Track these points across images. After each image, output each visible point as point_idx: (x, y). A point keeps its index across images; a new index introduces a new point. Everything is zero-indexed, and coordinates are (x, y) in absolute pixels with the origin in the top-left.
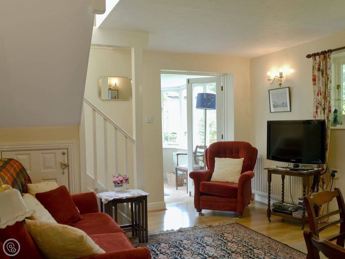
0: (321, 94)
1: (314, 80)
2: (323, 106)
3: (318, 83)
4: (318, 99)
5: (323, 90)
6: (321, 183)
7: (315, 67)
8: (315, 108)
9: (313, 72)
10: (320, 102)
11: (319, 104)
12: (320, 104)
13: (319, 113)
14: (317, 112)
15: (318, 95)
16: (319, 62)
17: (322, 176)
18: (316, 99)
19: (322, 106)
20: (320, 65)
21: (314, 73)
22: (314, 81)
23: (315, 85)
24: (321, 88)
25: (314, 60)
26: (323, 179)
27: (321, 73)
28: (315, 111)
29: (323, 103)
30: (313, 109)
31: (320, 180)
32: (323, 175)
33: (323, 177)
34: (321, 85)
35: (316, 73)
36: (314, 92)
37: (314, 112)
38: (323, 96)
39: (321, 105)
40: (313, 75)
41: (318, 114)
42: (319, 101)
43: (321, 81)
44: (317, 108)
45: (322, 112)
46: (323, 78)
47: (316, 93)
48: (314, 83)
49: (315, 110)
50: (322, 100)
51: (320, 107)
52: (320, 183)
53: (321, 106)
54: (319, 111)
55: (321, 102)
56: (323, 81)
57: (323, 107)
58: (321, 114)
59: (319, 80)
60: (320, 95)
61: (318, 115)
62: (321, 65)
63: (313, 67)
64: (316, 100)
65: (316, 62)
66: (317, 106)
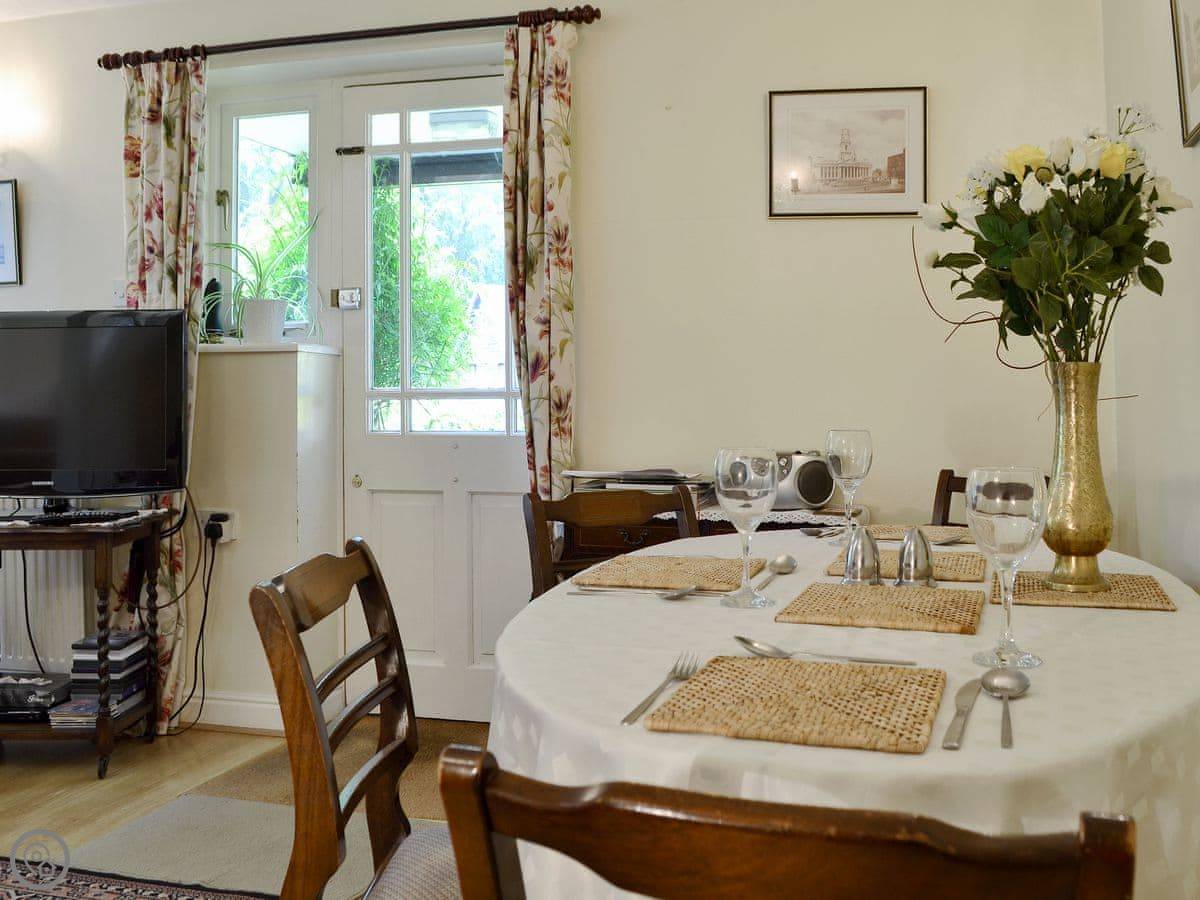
0: (160, 213)
1: (133, 157)
2: (169, 260)
3: (150, 168)
4: (150, 232)
5: (169, 196)
6: (164, 570)
7: (136, 106)
8: (136, 268)
9: (128, 126)
10: (158, 240)
11: (151, 250)
12: (156, 251)
13: (151, 287)
14: (143, 285)
15: (148, 215)
16: (156, 86)
17: (166, 542)
18: (138, 231)
19: (166, 261)
20: (159, 102)
21: (130, 130)
22: (130, 162)
23: (137, 175)
24: (161, 189)
25: (133, 76)
26: (172, 553)
27: (163, 130)
28: (136, 281)
29: (169, 249)
30: (128, 273)
31: (162, 559)
32: (171, 535)
33: (171, 545)
34: (161, 177)
35: (142, 129)
36: (132, 204)
37: (132, 283)
38: (168, 222)
39: (161, 254)
40: (129, 138)
41: (147, 292)
42: (154, 241)
43: (162, 162)
44: (144, 267)
45: (167, 282)
46: (173, 152)
47: (141, 210)
48: (131, 169)
49: (135, 278)
50: (168, 237)
51: (157, 265)
52: (159, 571)
53: (163, 262)
54: (152, 279)
55: (162, 243)
56: (169, 163)
57: (172, 265)
58: (160, 292)
59: (154, 158)
60: (155, 216)
61: (147, 297)
62: (164, 99)
63: (130, 105)
64: (138, 237)
65: (141, 88)
66: (143, 259)
